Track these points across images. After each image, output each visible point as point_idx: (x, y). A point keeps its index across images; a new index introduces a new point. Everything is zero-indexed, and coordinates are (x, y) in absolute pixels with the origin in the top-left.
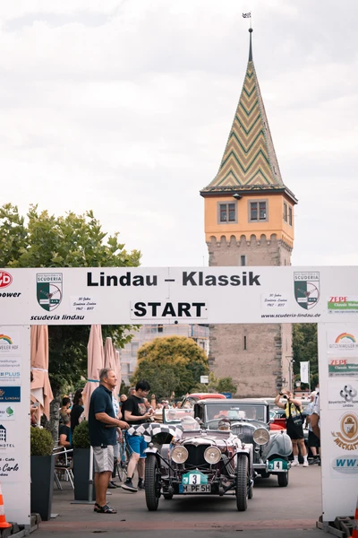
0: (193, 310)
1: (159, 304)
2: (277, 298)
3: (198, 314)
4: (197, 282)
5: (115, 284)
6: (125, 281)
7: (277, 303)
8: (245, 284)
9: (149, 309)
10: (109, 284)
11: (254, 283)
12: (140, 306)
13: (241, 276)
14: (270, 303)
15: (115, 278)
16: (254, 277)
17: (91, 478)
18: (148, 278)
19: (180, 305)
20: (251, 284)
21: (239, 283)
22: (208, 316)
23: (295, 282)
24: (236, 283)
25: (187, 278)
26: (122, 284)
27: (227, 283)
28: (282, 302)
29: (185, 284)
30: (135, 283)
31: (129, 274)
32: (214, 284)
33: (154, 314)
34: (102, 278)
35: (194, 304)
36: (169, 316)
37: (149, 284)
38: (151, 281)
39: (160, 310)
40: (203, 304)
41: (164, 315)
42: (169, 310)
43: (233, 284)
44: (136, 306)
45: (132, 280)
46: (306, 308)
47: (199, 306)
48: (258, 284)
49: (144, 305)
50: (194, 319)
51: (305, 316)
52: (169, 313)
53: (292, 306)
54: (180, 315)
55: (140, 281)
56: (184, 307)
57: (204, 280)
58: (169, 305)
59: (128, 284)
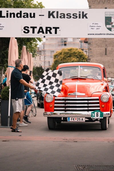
0: (53, 31)
1: (36, 27)
2: (96, 25)
3: (56, 33)
4: (55, 16)
5: (14, 17)
6: (19, 15)
7: (96, 28)
8: (80, 18)
9: (31, 30)
10: (11, 17)
11: (85, 17)
12: (26, 28)
13: (78, 13)
14: (92, 27)
15: (14, 14)
16: (84, 14)
17: (9, 115)
18: (31, 14)
19: (47, 28)
20: (83, 18)
21: (77, 17)
22: (61, 34)
23: (106, 17)
24: (75, 17)
25: (50, 14)
26: (18, 17)
27: (71, 17)
28: (98, 27)
29: (49, 17)
30: (24, 17)
31: (21, 12)
32: (64, 17)
33: (33, 32)
34: (7, 14)
35: (54, 28)
36: (41, 33)
37: (31, 17)
38: (32, 15)
39: (36, 30)
40: (58, 28)
41: (38, 33)
42: (41, 30)
43: (73, 18)
44: (25, 28)
45: (23, 15)
46: (111, 30)
47: (56, 28)
48: (86, 18)
49: (28, 27)
50: (53, 35)
51: (110, 34)
52: (41, 32)
53: (104, 29)
54: (46, 33)
55: (27, 15)
56: (49, 29)
57: (59, 15)
58: (41, 28)
59: (21, 17)
